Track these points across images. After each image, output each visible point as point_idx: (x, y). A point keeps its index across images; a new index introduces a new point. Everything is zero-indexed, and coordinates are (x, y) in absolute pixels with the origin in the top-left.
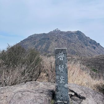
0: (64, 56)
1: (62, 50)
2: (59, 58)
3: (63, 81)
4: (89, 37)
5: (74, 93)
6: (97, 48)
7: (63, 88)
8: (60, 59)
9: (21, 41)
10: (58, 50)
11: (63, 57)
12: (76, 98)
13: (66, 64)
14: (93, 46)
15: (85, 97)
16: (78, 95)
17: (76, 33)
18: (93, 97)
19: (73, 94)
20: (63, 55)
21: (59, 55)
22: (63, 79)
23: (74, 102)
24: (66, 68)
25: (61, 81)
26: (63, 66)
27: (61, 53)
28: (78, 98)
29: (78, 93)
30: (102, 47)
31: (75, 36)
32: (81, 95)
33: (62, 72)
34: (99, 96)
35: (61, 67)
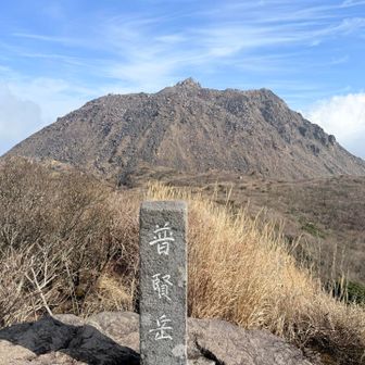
0: (172, 239)
1: (168, 216)
3: (167, 332)
4: (299, 114)
6: (324, 151)
7: (168, 358)
8: (159, 248)
9: (59, 119)
13: (181, 270)
14: (313, 147)
20: (169, 236)
24: (180, 284)
25: (160, 331)
26: (168, 276)
27: (162, 227)
30: (341, 148)
33: (165, 300)
35: (162, 280)
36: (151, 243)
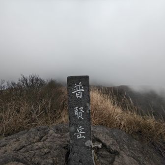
5: (101, 144)
7: (83, 147)
8: (77, 95)
11: (82, 92)
15: (119, 151)
19: (100, 146)
20: (81, 89)
21: (75, 88)
22: (83, 131)
23: (102, 161)
24: (88, 112)
25: (79, 134)
26: (82, 108)
27: (78, 85)
28: (108, 154)
29: (108, 144)
33: (80, 119)
35: (79, 110)
36: (73, 93)
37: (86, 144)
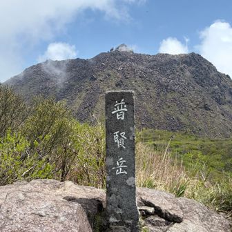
0: (126, 110)
1: (122, 95)
2: (116, 113)
3: (123, 169)
4: (227, 76)
5: (153, 209)
7: (124, 187)
8: (118, 115)
10: (113, 94)
11: (125, 112)
12: (157, 218)
13: (131, 129)
15: (181, 216)
16: (164, 212)
17: (186, 62)
18: (202, 220)
20: (123, 108)
21: (116, 107)
22: (124, 164)
23: (152, 228)
24: (131, 138)
25: (119, 169)
26: (124, 133)
27: (119, 102)
28: (163, 220)
29: (163, 208)
31: (181, 69)
32: (171, 213)
33: (121, 148)
34: (219, 219)
35: (120, 135)
36: (113, 113)
37: (127, 181)
